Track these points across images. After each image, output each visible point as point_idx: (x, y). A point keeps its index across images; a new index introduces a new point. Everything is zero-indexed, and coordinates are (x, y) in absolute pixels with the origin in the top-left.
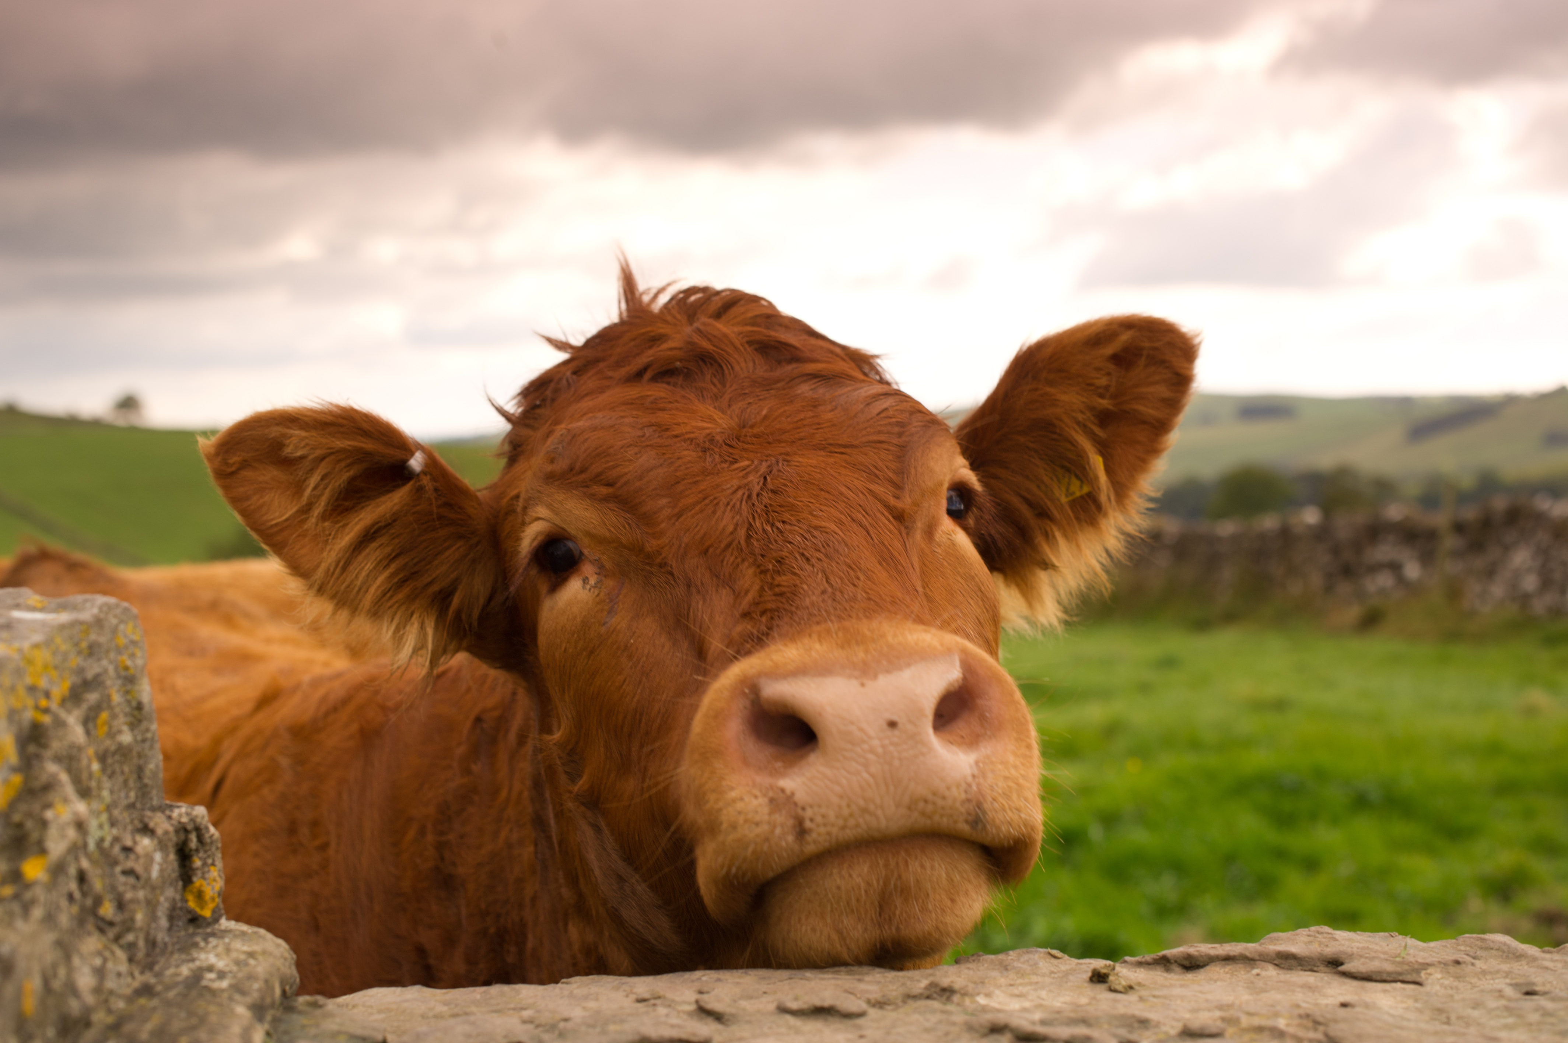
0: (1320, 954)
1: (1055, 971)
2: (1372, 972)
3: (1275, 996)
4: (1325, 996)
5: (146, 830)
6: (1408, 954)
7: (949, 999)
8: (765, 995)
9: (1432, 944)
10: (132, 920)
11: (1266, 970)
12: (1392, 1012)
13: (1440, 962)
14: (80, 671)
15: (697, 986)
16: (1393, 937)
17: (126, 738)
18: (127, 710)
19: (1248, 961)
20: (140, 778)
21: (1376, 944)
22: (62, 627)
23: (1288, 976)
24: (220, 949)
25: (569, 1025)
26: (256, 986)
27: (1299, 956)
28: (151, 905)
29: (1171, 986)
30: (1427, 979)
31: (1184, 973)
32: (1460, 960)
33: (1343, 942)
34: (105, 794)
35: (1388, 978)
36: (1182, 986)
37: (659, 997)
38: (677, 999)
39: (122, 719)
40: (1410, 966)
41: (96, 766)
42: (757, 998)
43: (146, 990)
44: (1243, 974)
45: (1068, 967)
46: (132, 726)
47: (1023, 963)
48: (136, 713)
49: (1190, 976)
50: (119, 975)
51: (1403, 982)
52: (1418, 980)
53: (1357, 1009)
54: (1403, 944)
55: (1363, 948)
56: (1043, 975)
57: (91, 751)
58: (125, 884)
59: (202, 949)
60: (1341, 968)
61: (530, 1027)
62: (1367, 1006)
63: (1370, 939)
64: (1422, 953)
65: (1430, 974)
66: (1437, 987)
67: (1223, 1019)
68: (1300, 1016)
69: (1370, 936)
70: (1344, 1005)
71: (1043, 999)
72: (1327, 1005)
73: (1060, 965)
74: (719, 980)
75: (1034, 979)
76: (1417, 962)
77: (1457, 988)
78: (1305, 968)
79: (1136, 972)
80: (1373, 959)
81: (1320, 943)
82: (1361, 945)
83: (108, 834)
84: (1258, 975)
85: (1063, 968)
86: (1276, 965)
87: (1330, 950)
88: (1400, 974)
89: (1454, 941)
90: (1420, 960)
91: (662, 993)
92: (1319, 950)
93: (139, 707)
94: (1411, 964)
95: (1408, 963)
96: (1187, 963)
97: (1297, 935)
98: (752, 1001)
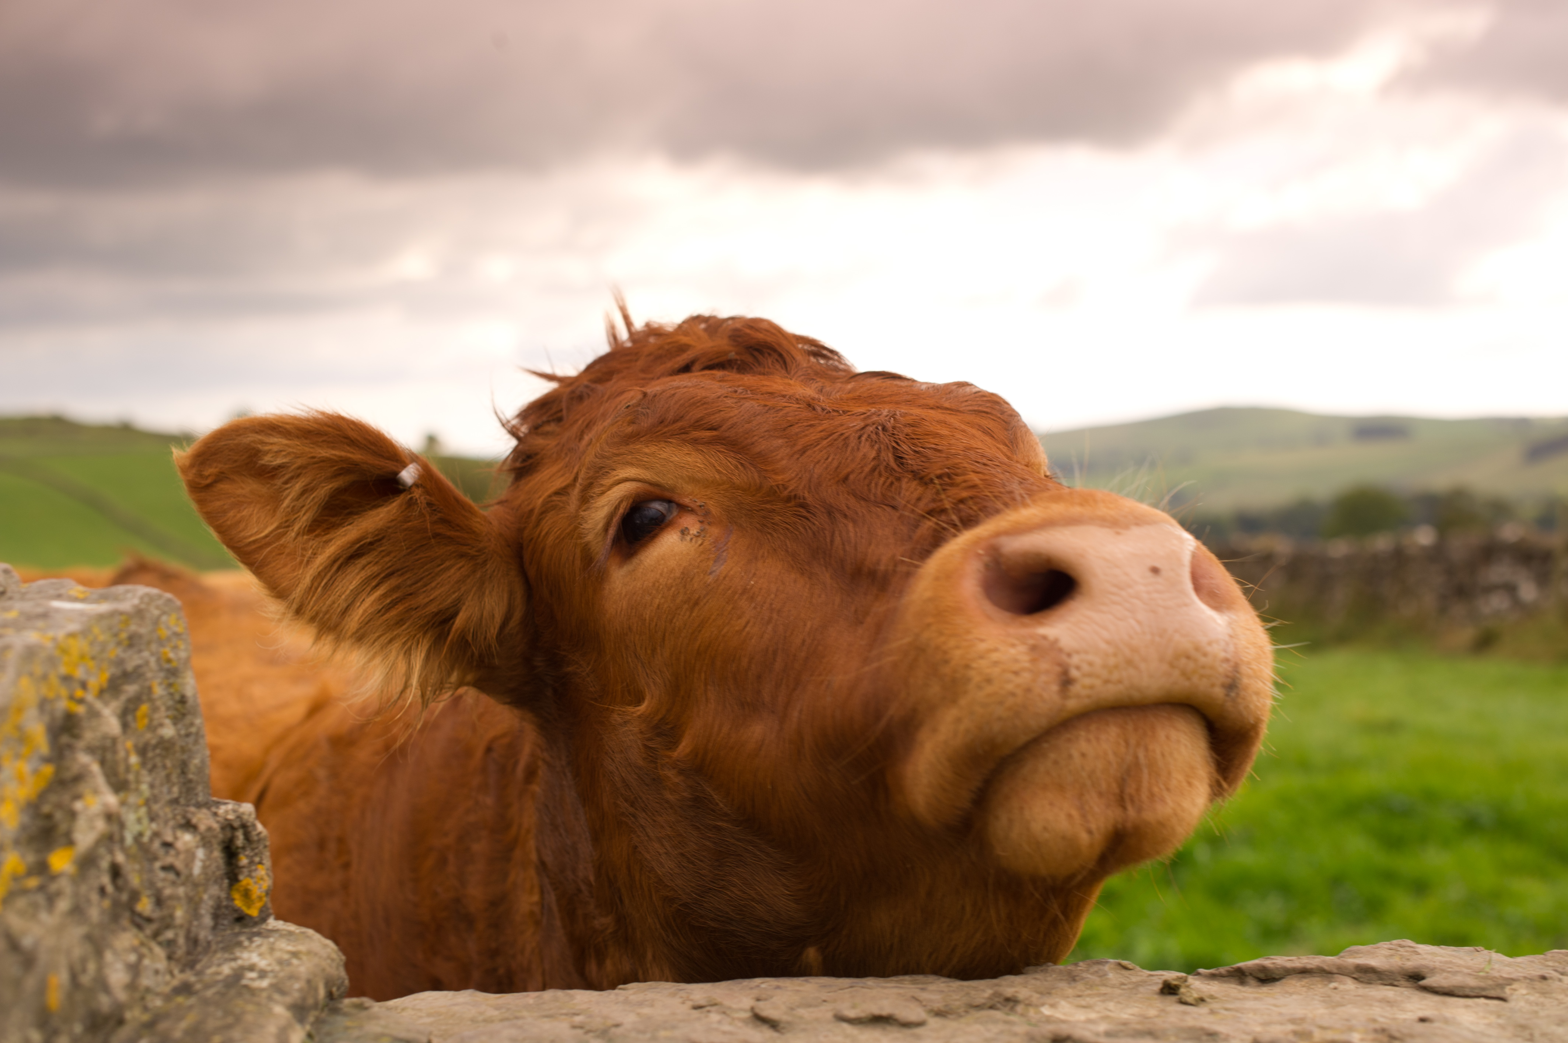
0: (1401, 967)
1: (1125, 982)
2: (1455, 987)
3: (1351, 1010)
4: (1404, 1011)
5: (189, 826)
6: (1492, 969)
7: (1012, 1009)
8: (825, 1003)
9: (1519, 959)
10: (171, 916)
11: (1344, 984)
12: (1473, 1027)
13: (1525, 978)
14: (120, 662)
15: (755, 992)
16: (1478, 951)
17: (168, 731)
18: (170, 703)
19: (1325, 974)
20: (183, 773)
21: (1460, 958)
22: (101, 617)
23: (1367, 990)
24: (264, 949)
25: (618, 1031)
26: (297, 986)
27: (1379, 970)
28: (194, 904)
29: (1245, 999)
30: (1512, 994)
31: (1259, 986)
32: (1547, 975)
33: (1425, 956)
34: (144, 787)
35: (1472, 994)
36: (1256, 999)
37: (715, 1004)
38: (734, 1006)
39: (163, 712)
40: (1494, 981)
41: (134, 759)
42: (816, 1006)
43: (185, 989)
44: (1320, 988)
45: (1139, 979)
46: (176, 721)
47: (1092, 974)
48: (179, 706)
49: (1265, 989)
50: (157, 972)
51: (1487, 997)
52: (1502, 995)
53: (1436, 1025)
54: (1488, 958)
55: (1446, 962)
56: (1113, 986)
57: (129, 744)
58: (164, 880)
59: (245, 948)
60: (1423, 983)
61: (580, 1032)
62: (1446, 1021)
63: (1453, 953)
64: (1507, 968)
65: (1515, 990)
66: (1522, 1004)
67: (1295, 1033)
68: (1376, 1031)
69: (1454, 951)
70: (1423, 1020)
71: (1110, 1011)
72: (1405, 1020)
73: (1132, 977)
74: (778, 987)
75: (1103, 990)
76: (1501, 977)
77: (1543, 1005)
78: (1385, 983)
79: (1208, 984)
80: (1455, 973)
81: (1402, 957)
82: (1444, 959)
83: (149, 828)
84: (1335, 988)
85: (1134, 979)
86: (1355, 979)
87: (1411, 963)
88: (1484, 989)
89: (1542, 956)
90: (1505, 975)
91: (719, 1000)
92: (1400, 963)
93: (183, 700)
94: (1495, 979)
95: (1493, 978)
96: (1262, 976)
97: (1378, 948)
98: (811, 1009)
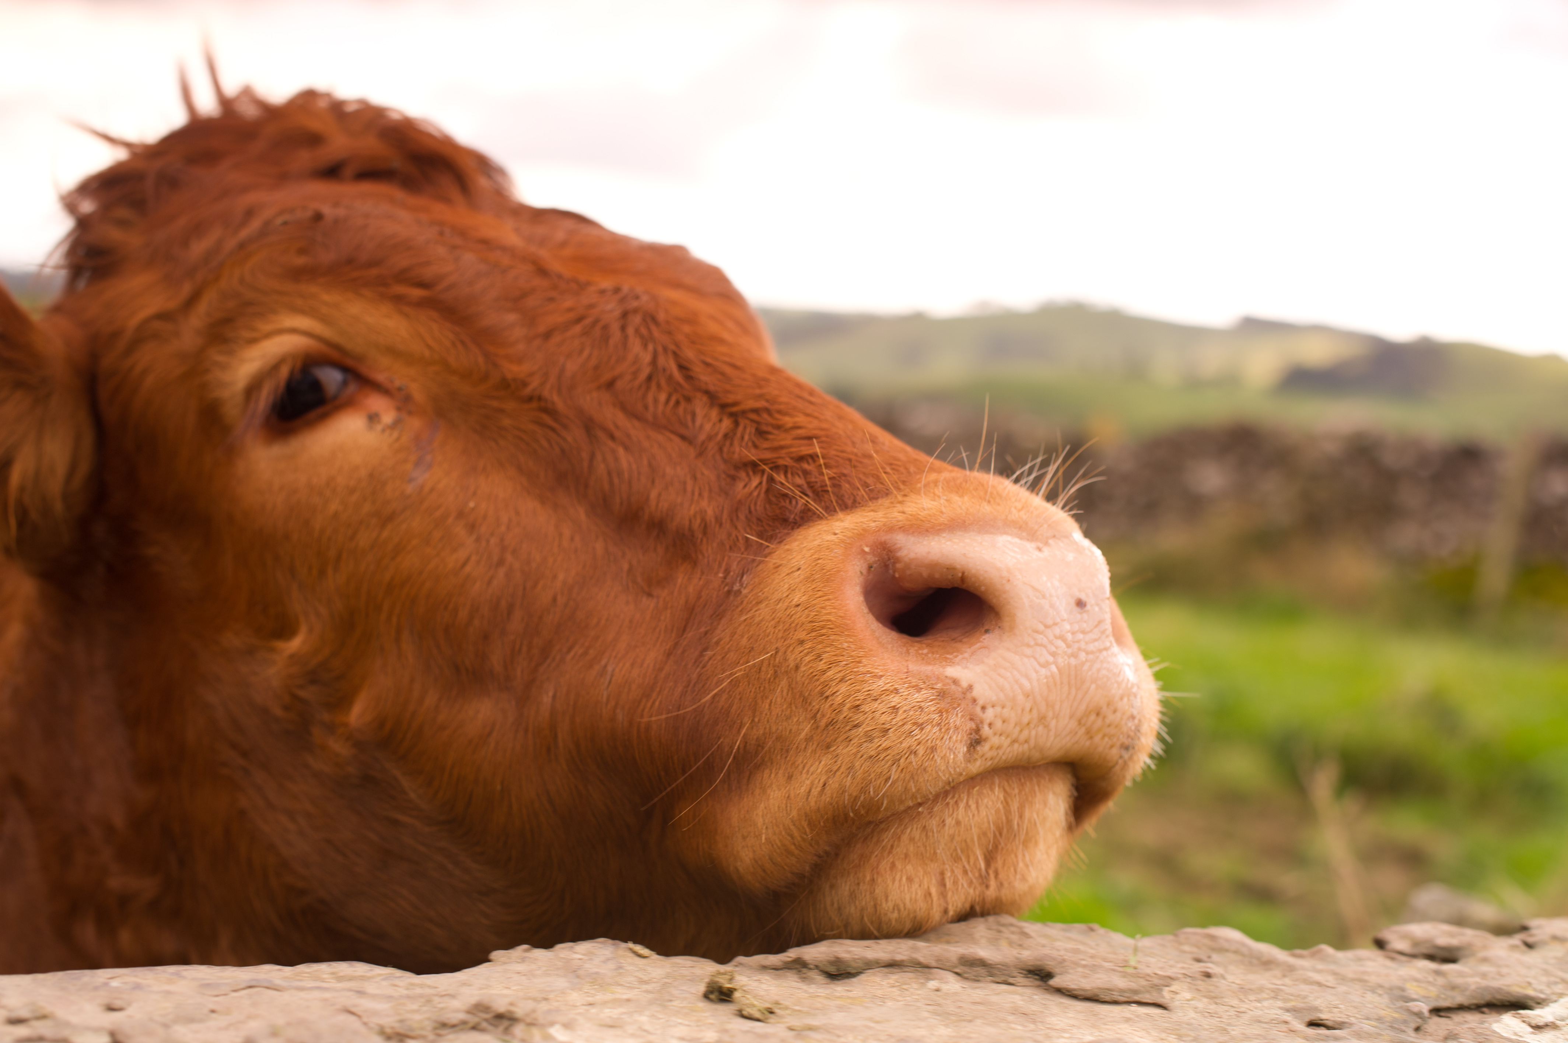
0: (1018, 960)
2: (1099, 989)
6: (1143, 964)
11: (946, 982)
13: (1186, 976)
19: (921, 968)
21: (1094, 947)
23: (975, 990)
27: (990, 962)
30: (1172, 1001)
32: (1211, 972)
35: (1120, 999)
40: (1146, 981)
44: (914, 986)
45: (661, 972)
49: (836, 987)
51: (1141, 1004)
52: (1160, 1001)
55: (1077, 952)
60: (1052, 982)
64: (1162, 962)
65: (1175, 993)
66: (1186, 1011)
73: (650, 970)
76: (1155, 975)
77: (1215, 1014)
78: (998, 980)
80: (1094, 968)
82: (1068, 947)
84: (934, 988)
85: (655, 973)
86: (957, 974)
87: (1036, 957)
88: (1136, 992)
90: (1161, 973)
92: (1017, 955)
94: (1148, 979)
95: (1146, 977)
96: (832, 970)
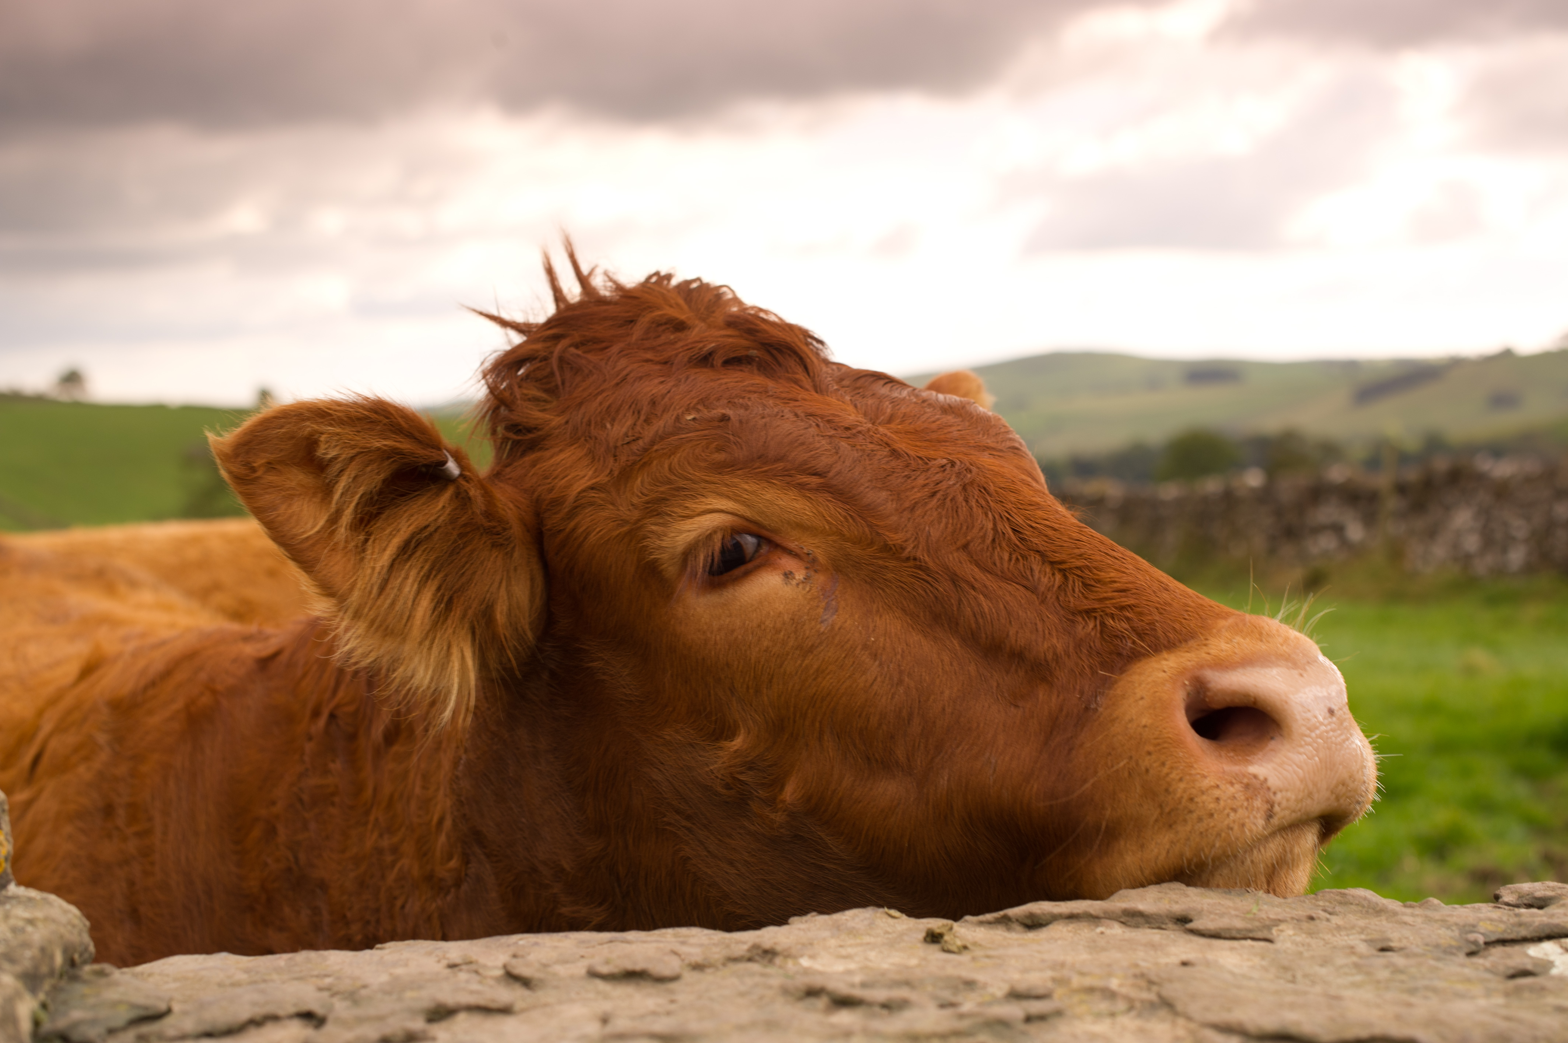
0: (1171, 912)
1: (890, 931)
2: (1221, 929)
3: (1114, 955)
4: (1167, 954)
6: (1262, 911)
7: (771, 961)
8: (579, 959)
9: (1290, 901)
11: (1110, 928)
12: (1235, 970)
13: (1293, 918)
15: (511, 950)
19: (1093, 919)
21: (1230, 902)
23: (1133, 934)
25: (365, 991)
26: (29, 954)
27: (1148, 914)
29: (1008, 945)
30: (1278, 935)
31: (1025, 931)
32: (1315, 915)
33: (1194, 899)
35: (1238, 936)
36: (1022, 945)
37: (469, 963)
38: (488, 964)
40: (1262, 923)
42: (571, 962)
44: (1085, 932)
45: (902, 926)
47: (858, 923)
49: (1029, 934)
51: (1253, 939)
52: (1269, 936)
53: (1197, 968)
54: (1258, 902)
55: (1217, 906)
56: (877, 935)
60: (1190, 926)
61: (326, 994)
62: (1208, 964)
63: (1223, 897)
64: (1276, 910)
65: (1282, 931)
66: (1288, 945)
67: (1054, 980)
68: (1136, 975)
70: (1185, 964)
71: (869, 960)
72: (1167, 964)
73: (894, 925)
75: (867, 939)
76: (1268, 918)
77: (1308, 945)
78: (1153, 926)
79: (975, 931)
80: (1223, 915)
81: (1173, 899)
82: (1213, 902)
84: (1102, 933)
85: (898, 928)
86: (1122, 923)
87: (1180, 907)
88: (1251, 931)
89: (1313, 897)
90: (1273, 917)
91: (475, 957)
92: (1169, 907)
94: (1262, 921)
96: (1029, 922)
97: (1150, 892)
98: (567, 966)
